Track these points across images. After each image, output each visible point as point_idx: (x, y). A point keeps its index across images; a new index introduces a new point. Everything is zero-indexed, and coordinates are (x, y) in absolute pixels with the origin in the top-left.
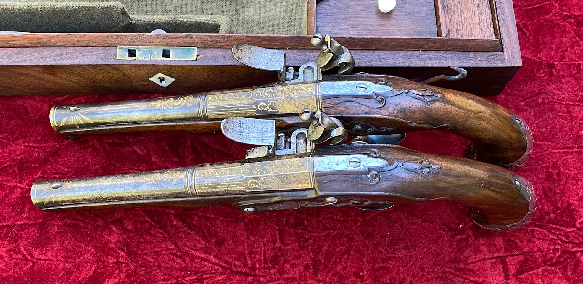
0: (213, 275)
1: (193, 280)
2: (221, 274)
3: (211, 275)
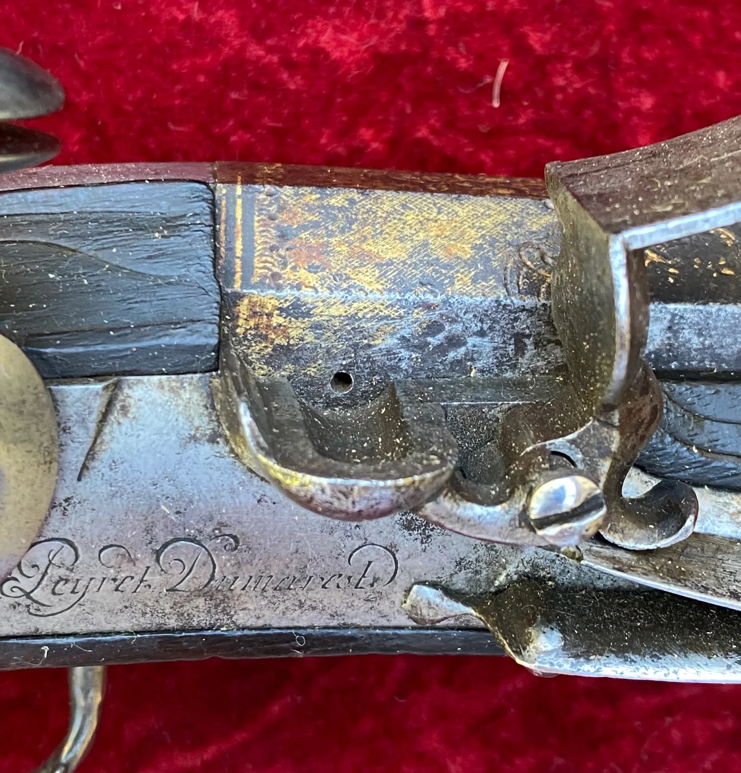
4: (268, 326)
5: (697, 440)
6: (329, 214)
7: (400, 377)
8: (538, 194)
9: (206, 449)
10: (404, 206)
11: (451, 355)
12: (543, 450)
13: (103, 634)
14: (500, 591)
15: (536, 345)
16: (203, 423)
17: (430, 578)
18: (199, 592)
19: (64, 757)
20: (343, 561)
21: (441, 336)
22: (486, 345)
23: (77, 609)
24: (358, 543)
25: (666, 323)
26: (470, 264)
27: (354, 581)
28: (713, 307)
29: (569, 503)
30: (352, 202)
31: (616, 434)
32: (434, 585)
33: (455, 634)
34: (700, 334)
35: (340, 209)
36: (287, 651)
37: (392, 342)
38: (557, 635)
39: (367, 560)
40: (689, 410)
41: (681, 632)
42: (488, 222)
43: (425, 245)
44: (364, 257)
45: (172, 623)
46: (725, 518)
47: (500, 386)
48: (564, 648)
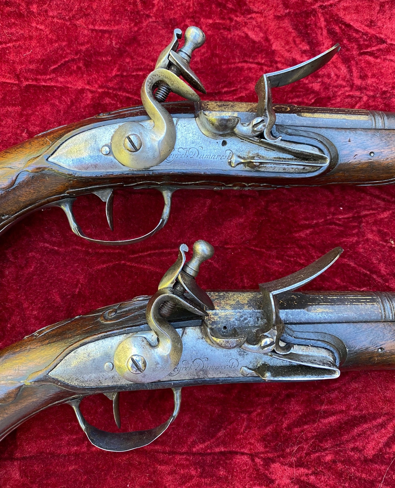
0: (374, 212)
1: (348, 218)
2: (385, 210)
3: (371, 212)
4: (211, 318)
5: (293, 335)
6: (220, 297)
7: (236, 326)
8: (259, 292)
9: (201, 340)
10: (234, 294)
11: (245, 322)
12: (263, 335)
13: (183, 380)
14: (259, 367)
15: (261, 319)
16: (200, 335)
17: (245, 365)
18: (201, 370)
19: (174, 415)
20: (228, 362)
21: (243, 318)
22: (251, 319)
23: (178, 375)
24: (231, 359)
25: (285, 314)
26: (247, 304)
27: (230, 367)
28: (294, 310)
29: (269, 343)
30: (224, 294)
31: (276, 331)
32: (246, 367)
33: (251, 378)
34: (292, 316)
35: (222, 295)
36: (218, 383)
37: (234, 319)
38: (270, 373)
39: (232, 362)
40: (291, 330)
41: (294, 371)
42: (250, 297)
43: (238, 301)
44: (227, 304)
45: (196, 377)
46: (301, 350)
47: (255, 327)
48: (271, 375)
